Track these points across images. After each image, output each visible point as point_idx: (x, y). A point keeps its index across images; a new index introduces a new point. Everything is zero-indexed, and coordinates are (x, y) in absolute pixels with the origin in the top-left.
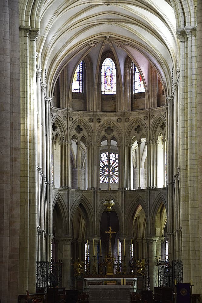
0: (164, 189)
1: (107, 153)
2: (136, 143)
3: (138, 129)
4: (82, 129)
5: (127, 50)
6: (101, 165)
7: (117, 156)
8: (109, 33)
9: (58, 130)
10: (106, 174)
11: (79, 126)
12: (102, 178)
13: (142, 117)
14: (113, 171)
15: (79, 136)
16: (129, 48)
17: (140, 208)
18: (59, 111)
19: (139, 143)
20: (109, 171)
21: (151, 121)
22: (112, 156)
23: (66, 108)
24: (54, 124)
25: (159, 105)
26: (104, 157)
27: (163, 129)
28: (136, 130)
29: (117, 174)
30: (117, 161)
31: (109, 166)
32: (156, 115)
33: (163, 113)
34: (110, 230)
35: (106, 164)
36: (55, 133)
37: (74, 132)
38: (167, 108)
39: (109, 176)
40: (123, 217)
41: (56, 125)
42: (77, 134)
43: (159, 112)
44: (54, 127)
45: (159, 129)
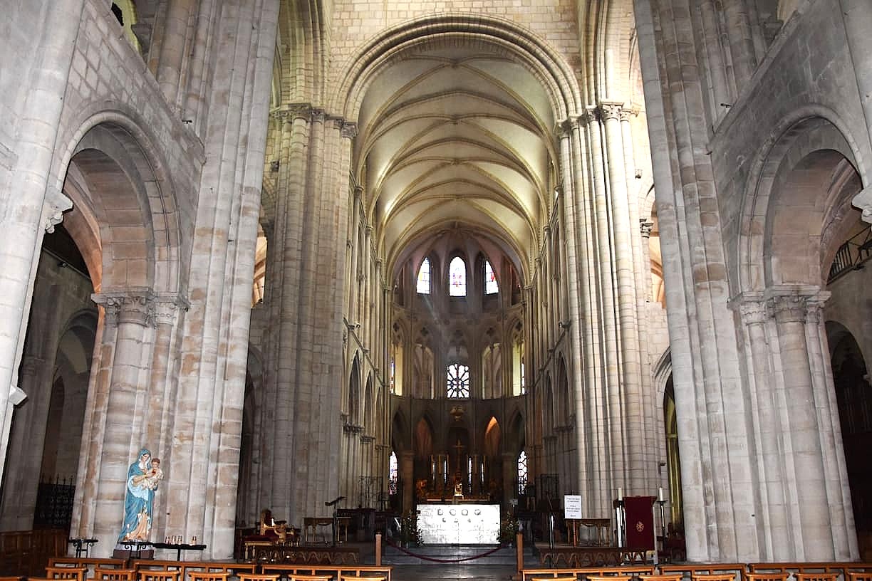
0: (521, 396)
1: (456, 365)
2: (488, 349)
3: (491, 332)
4: (427, 332)
5: (478, 244)
6: (449, 378)
7: (467, 368)
8: (458, 218)
9: (401, 330)
10: (455, 387)
11: (424, 329)
12: (450, 393)
13: (494, 318)
14: (463, 385)
15: (425, 339)
16: (479, 239)
17: (493, 421)
18: (402, 310)
19: (492, 348)
20: (458, 385)
21: (506, 322)
22: (462, 369)
23: (410, 307)
24: (395, 324)
25: (513, 303)
26: (452, 369)
27: (519, 330)
28: (488, 332)
29: (467, 387)
30: (467, 374)
31: (458, 379)
32: (511, 315)
33: (519, 311)
34: (459, 443)
35: (455, 377)
36: (396, 334)
37: (419, 334)
38: (524, 305)
39: (458, 390)
40: (473, 432)
41: (398, 325)
42: (422, 336)
43: (515, 310)
44: (396, 328)
45: (514, 330)
